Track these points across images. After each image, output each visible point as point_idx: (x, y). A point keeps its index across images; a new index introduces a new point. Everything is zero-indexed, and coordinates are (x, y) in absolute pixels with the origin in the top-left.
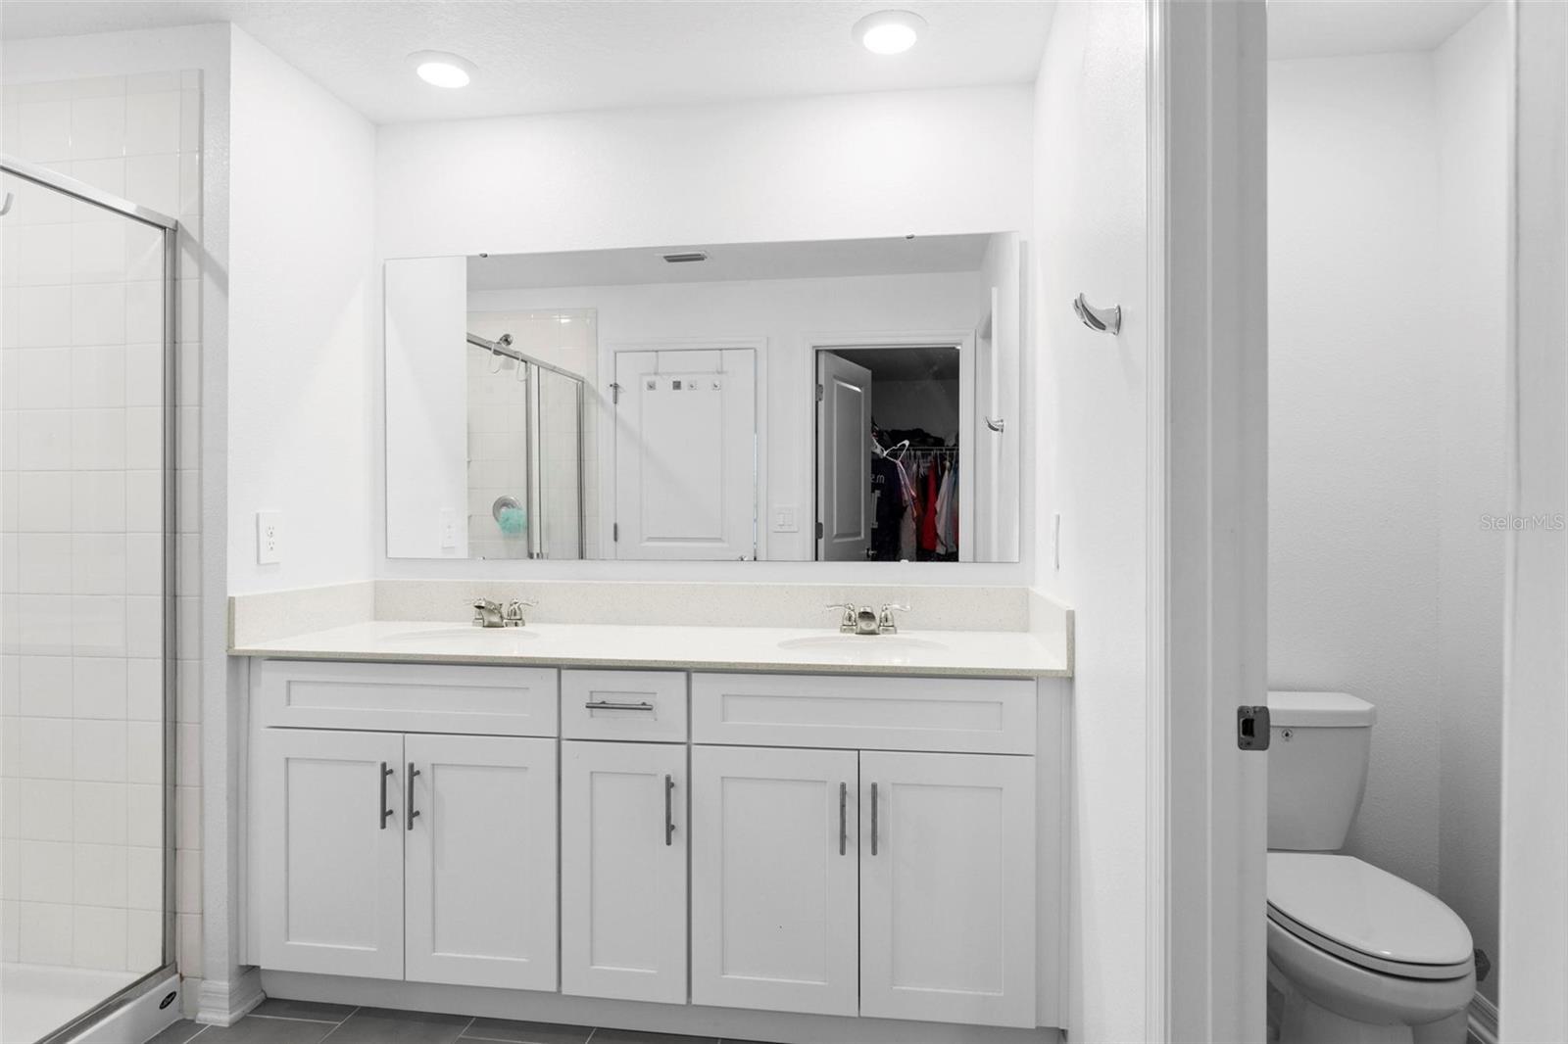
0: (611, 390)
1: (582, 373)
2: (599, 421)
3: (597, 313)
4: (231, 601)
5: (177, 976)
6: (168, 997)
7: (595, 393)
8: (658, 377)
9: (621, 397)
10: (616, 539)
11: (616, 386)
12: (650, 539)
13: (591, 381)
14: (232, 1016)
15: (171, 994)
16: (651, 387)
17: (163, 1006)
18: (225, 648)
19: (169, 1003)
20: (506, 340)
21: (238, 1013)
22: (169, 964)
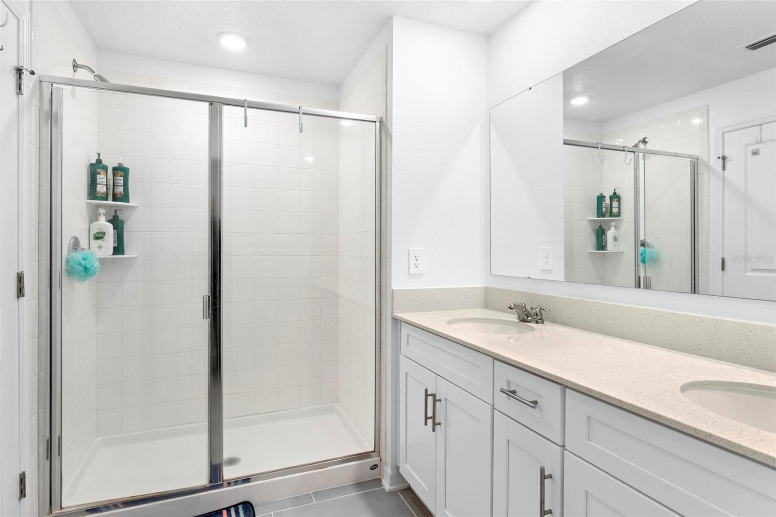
0: (720, 161)
1: (696, 152)
2: (710, 186)
3: (708, 108)
4: (393, 290)
5: (379, 458)
6: (374, 466)
7: (708, 166)
8: (763, 145)
9: (728, 165)
10: (723, 269)
11: (724, 158)
12: (754, 270)
13: (704, 157)
14: (391, 488)
15: (375, 465)
16: (755, 153)
17: (372, 468)
18: (391, 313)
19: (374, 469)
20: (644, 141)
21: (393, 488)
22: (377, 450)
